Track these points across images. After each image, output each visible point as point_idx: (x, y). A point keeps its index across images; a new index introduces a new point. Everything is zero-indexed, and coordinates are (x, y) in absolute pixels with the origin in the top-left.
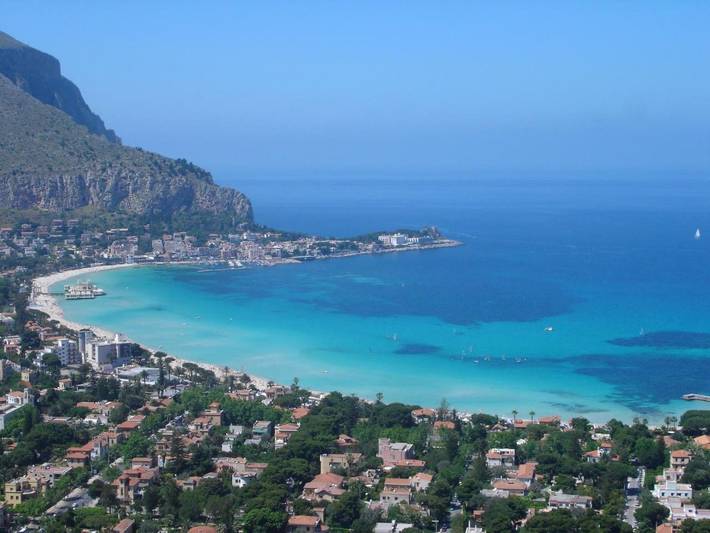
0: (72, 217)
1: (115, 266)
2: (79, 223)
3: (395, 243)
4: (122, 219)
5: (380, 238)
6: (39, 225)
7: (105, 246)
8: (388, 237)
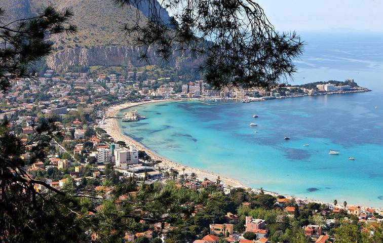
0: (140, 70)
1: (159, 101)
2: (143, 74)
3: (326, 89)
4: (167, 72)
5: (318, 86)
6: (120, 75)
7: (155, 88)
8: (322, 86)
